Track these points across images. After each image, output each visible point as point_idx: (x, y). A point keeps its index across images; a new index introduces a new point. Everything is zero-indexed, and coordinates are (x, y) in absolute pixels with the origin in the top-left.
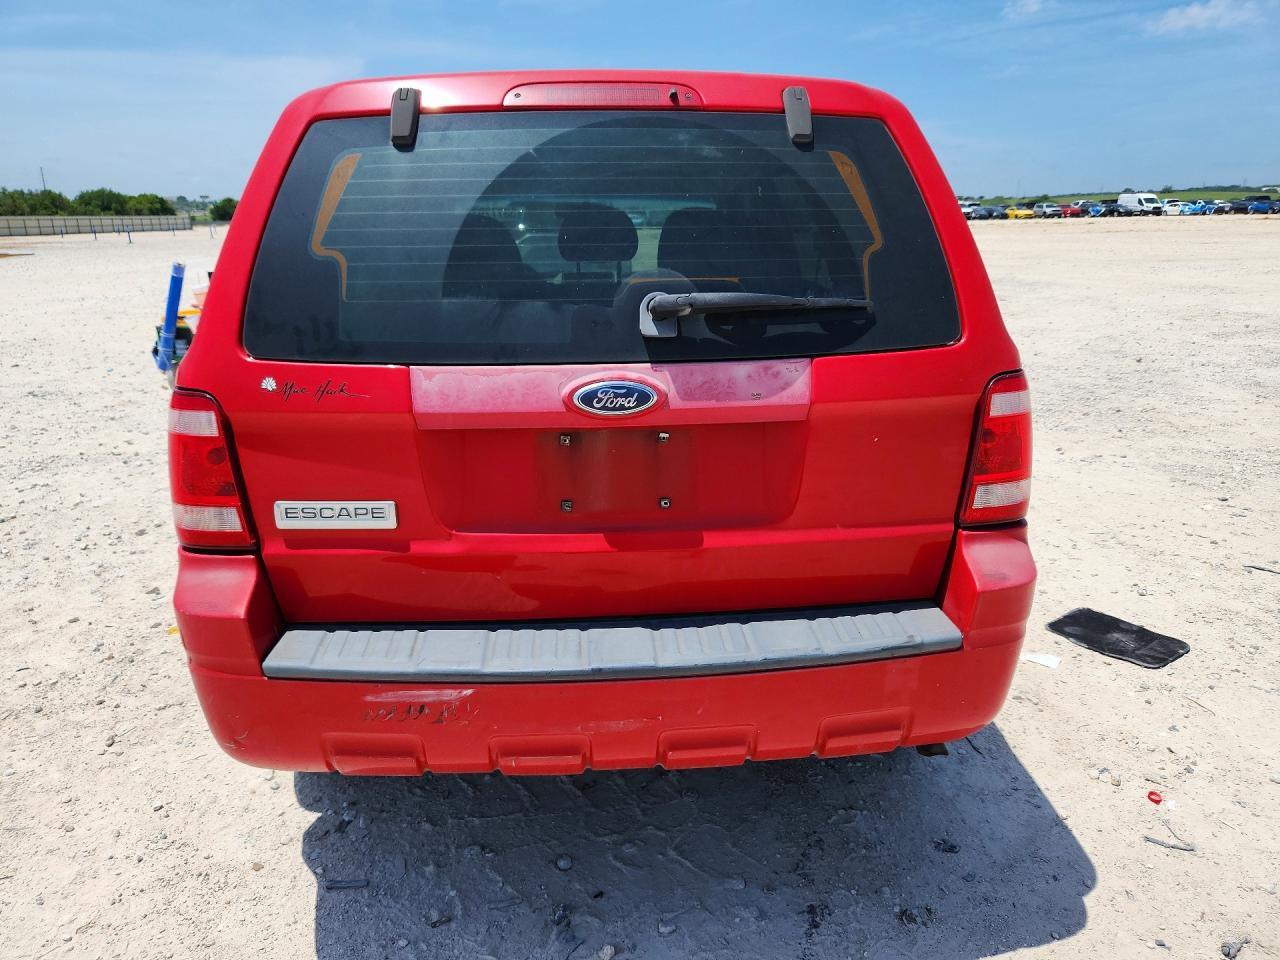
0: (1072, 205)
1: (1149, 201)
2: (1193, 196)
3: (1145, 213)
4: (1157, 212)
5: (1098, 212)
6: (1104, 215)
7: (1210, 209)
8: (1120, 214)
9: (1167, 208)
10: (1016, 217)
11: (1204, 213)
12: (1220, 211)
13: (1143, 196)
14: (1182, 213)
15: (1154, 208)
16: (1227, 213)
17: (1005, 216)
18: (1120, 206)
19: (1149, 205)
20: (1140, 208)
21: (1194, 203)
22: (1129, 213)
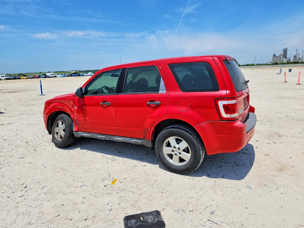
0: (36, 76)
1: (53, 74)
2: (62, 73)
3: (53, 77)
4: (56, 77)
5: (43, 77)
6: (44, 78)
7: (66, 76)
8: (48, 77)
9: (57, 76)
10: (23, 78)
11: (65, 77)
12: (68, 76)
13: (52, 73)
14: (60, 77)
15: (55, 76)
16: (69, 76)
17: (20, 79)
18: (47, 75)
19: (53, 75)
20: (52, 76)
21: (62, 75)
22: (50, 77)
